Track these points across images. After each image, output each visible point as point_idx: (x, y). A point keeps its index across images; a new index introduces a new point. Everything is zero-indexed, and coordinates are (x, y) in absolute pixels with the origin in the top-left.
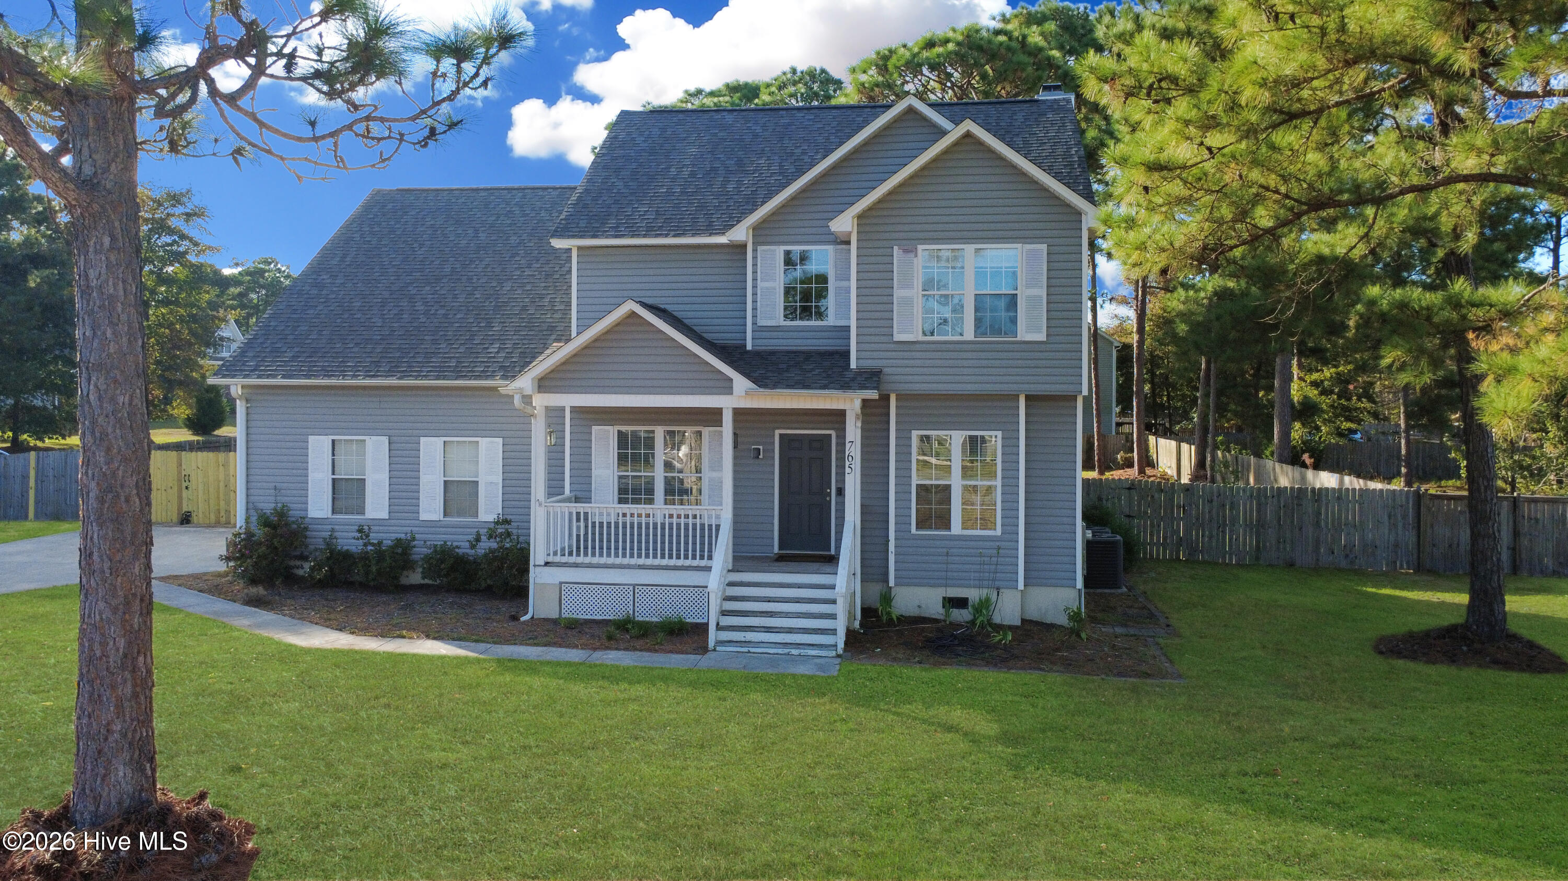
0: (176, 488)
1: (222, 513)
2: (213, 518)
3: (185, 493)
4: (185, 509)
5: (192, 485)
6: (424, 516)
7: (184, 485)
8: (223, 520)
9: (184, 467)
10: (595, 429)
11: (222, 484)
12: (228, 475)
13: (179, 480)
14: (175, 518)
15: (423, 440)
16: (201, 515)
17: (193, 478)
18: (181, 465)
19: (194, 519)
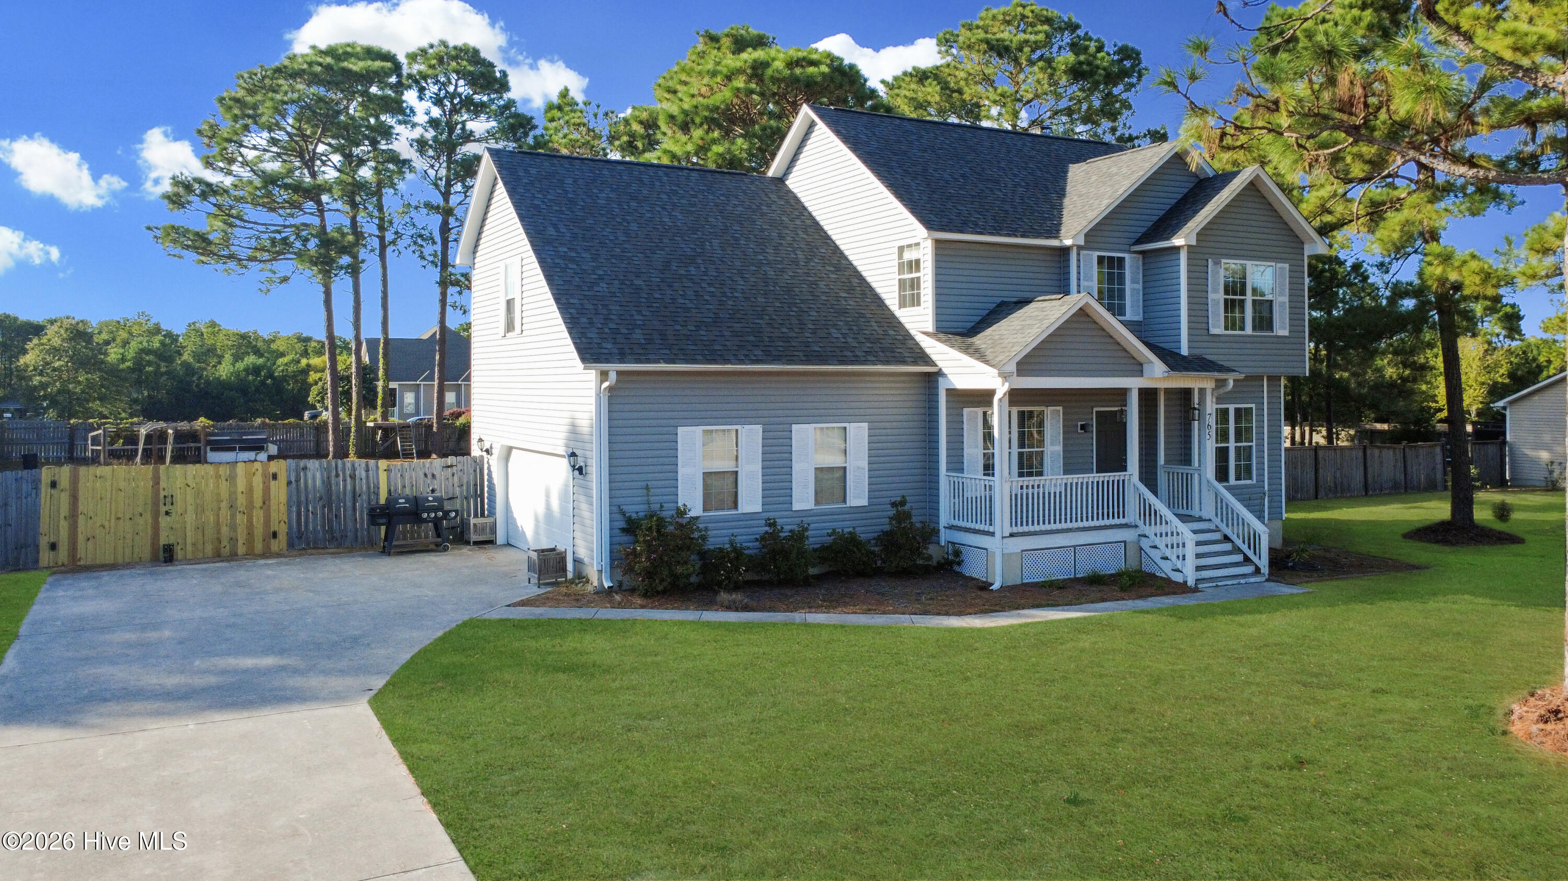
0: (148, 517)
1: (225, 542)
2: (209, 549)
3: (164, 521)
4: (163, 540)
5: (178, 508)
6: (796, 506)
7: (163, 509)
8: (226, 551)
9: (163, 484)
10: (966, 411)
11: (224, 505)
12: (235, 492)
13: (156, 504)
14: (146, 553)
15: (795, 427)
16: (189, 548)
17: (178, 498)
18: (158, 483)
19: (179, 554)
